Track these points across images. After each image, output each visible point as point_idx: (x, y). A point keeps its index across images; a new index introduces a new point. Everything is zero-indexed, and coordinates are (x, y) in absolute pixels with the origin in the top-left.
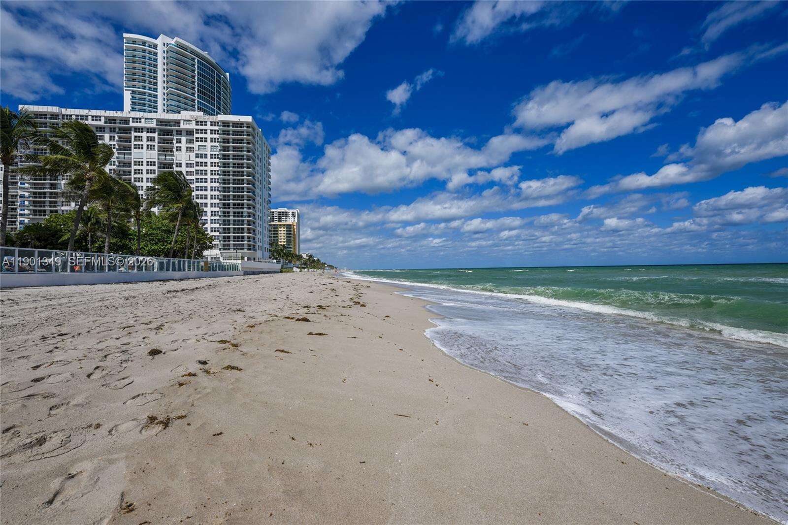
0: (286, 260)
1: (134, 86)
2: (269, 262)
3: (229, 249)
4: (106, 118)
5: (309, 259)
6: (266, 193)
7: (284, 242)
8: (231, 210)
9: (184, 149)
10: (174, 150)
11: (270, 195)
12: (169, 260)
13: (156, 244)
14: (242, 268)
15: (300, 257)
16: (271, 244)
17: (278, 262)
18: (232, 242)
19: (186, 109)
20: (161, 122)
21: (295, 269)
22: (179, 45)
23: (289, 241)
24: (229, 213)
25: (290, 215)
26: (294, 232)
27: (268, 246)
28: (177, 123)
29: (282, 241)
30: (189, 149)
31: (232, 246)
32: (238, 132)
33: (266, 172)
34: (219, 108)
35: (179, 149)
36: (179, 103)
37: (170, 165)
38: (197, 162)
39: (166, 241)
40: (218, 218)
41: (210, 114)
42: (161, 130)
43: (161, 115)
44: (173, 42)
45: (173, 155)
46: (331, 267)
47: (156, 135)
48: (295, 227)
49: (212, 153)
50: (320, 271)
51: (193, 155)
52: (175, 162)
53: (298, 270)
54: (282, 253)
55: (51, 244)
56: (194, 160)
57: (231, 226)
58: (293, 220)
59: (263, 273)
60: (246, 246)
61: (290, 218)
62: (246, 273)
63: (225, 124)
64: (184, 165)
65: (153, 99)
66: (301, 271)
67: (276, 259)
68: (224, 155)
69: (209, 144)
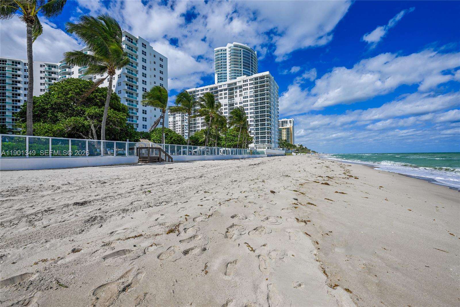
0: (287, 148)
1: (218, 71)
2: (279, 150)
3: (258, 143)
4: (210, 88)
5: (300, 147)
6: (276, 111)
7: (285, 138)
8: (259, 123)
9: (238, 96)
10: (235, 97)
11: (278, 112)
12: (237, 150)
13: (230, 142)
14: (266, 153)
15: (295, 146)
16: (279, 140)
17: (283, 150)
18: (260, 140)
19: (238, 76)
20: (229, 85)
21: (293, 153)
22: (235, 46)
23: (288, 138)
24: (258, 124)
25: (289, 122)
26: (291, 132)
27: (277, 141)
28: (235, 83)
29: (284, 138)
30: (241, 95)
31: (260, 142)
32: (262, 81)
33: (276, 100)
34: (252, 71)
35: (236, 96)
36: (236, 74)
37: (233, 105)
38: (244, 101)
39: (234, 141)
40: (253, 128)
41: (249, 76)
42: (229, 89)
43: (229, 81)
44: (232, 45)
45: (234, 100)
46: (314, 152)
47: (227, 92)
48: (291, 129)
49: (250, 95)
50: (307, 155)
51: (242, 97)
52: (235, 102)
53: (295, 154)
54: (285, 144)
55: (196, 144)
56: (243, 100)
57: (260, 131)
58: (290, 125)
59: (276, 155)
60: (267, 141)
61: (289, 124)
62: (269, 156)
63: (256, 79)
64: (238, 103)
65: (225, 75)
66: (296, 155)
67: (282, 148)
68: (256, 95)
69: (249, 91)
